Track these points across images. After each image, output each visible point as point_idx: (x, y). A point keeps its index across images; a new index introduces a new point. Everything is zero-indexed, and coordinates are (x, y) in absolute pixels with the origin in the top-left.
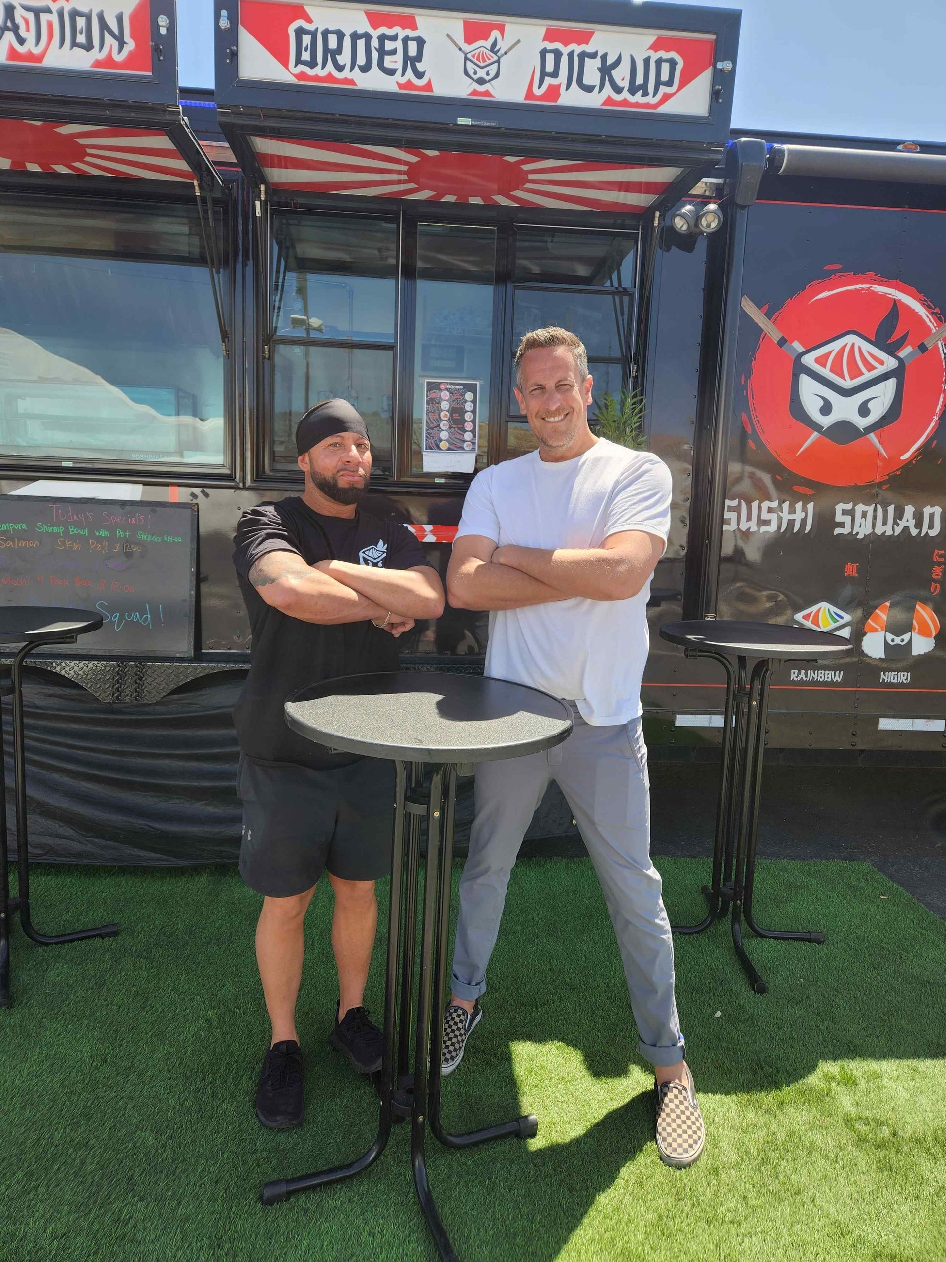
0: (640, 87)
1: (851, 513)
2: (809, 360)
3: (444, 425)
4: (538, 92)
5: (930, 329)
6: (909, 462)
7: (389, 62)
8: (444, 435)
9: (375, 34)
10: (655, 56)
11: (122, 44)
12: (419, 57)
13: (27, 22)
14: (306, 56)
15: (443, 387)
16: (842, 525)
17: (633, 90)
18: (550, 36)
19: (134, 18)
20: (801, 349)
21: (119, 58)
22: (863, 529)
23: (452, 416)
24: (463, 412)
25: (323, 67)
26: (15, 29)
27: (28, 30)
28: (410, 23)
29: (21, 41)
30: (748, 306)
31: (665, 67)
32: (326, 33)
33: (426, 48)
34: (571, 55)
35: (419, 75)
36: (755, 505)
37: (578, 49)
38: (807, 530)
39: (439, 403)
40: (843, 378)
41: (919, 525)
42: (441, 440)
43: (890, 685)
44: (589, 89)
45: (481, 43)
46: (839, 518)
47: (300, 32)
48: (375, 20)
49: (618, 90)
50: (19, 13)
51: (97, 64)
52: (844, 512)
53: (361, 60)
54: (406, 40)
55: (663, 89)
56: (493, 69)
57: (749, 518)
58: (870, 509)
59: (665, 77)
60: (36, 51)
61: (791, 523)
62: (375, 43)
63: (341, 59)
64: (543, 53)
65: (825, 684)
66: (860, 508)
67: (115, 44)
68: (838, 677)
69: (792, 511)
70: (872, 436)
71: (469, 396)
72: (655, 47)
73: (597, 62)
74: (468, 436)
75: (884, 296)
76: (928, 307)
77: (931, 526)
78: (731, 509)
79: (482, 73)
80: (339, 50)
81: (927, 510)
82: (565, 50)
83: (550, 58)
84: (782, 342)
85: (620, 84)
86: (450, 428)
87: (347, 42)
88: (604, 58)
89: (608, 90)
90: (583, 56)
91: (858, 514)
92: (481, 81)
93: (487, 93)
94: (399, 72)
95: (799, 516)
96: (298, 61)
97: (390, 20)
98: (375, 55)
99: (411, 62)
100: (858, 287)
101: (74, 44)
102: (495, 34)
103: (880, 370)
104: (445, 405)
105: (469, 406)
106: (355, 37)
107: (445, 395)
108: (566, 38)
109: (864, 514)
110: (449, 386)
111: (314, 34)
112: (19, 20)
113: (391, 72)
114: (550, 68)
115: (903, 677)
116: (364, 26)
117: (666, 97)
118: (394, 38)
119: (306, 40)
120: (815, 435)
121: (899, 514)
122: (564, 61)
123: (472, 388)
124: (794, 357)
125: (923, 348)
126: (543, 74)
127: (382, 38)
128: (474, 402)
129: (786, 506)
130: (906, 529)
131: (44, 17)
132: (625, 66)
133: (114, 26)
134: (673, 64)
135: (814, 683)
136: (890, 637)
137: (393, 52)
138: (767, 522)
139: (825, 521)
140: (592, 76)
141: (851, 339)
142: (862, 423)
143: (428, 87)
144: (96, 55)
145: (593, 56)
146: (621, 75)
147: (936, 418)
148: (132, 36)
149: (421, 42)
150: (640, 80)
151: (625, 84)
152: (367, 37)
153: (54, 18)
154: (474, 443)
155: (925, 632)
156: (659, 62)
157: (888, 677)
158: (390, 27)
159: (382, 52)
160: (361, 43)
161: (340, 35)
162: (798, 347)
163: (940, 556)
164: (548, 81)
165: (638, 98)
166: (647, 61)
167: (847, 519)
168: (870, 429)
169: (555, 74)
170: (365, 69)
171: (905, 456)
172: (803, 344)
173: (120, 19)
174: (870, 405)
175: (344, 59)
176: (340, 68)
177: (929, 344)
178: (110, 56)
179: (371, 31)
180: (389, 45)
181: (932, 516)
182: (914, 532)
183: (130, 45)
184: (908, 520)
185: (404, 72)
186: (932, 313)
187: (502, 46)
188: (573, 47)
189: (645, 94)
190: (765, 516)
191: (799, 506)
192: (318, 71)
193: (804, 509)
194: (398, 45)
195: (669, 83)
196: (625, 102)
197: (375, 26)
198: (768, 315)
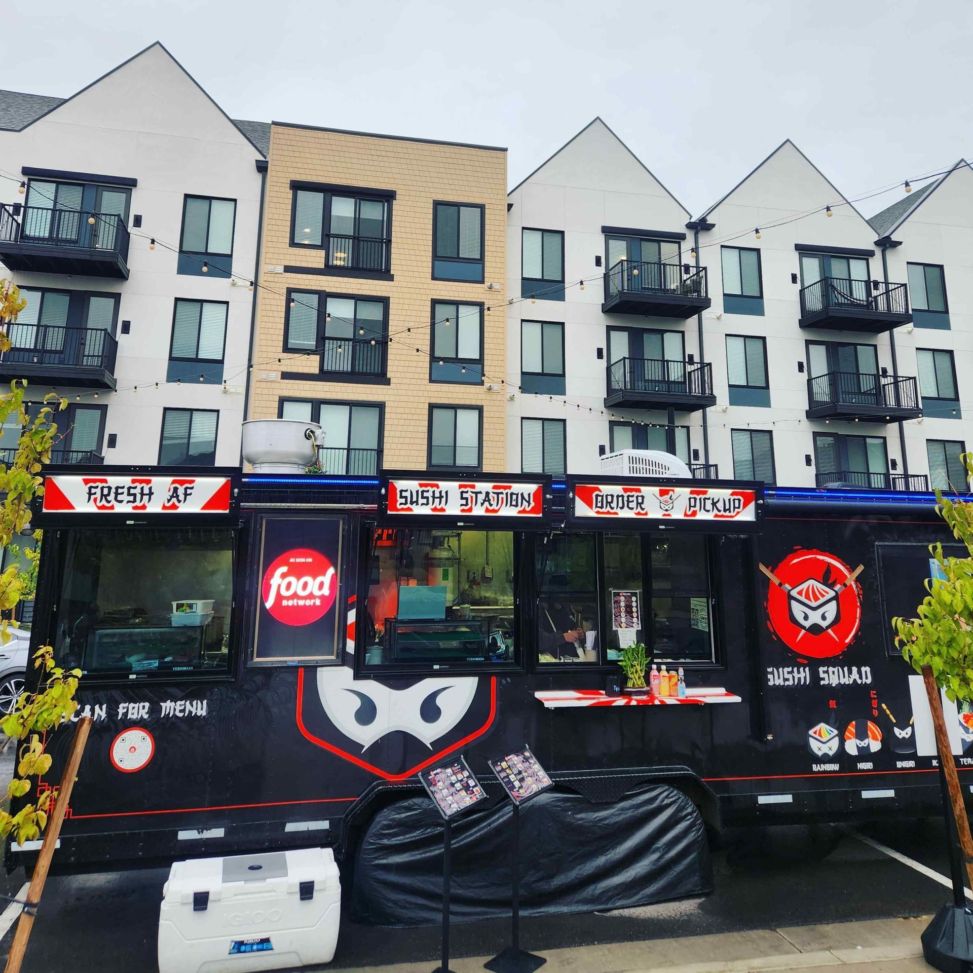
0: (728, 509)
1: (827, 672)
2: (794, 593)
3: (623, 614)
4: (689, 513)
5: (846, 576)
6: (850, 644)
7: (631, 505)
8: (623, 620)
9: (626, 495)
10: (732, 498)
11: (529, 504)
12: (642, 503)
13: (494, 498)
14: (599, 505)
15: (621, 594)
16: (823, 679)
17: (725, 510)
18: (692, 492)
19: (535, 494)
20: (790, 588)
21: (528, 509)
22: (834, 681)
23: (626, 609)
24: (631, 607)
25: (606, 507)
26: (489, 501)
27: (494, 501)
28: (639, 491)
29: (491, 505)
30: (762, 568)
31: (737, 502)
32: (607, 496)
33: (645, 499)
34: (700, 499)
35: (643, 509)
36: (781, 670)
37: (703, 497)
38: (807, 683)
39: (620, 603)
40: (810, 600)
41: (861, 678)
42: (622, 623)
43: (863, 771)
44: (708, 511)
45: (666, 496)
46: (822, 675)
47: (597, 496)
48: (625, 490)
49: (719, 511)
50: (491, 495)
51: (520, 512)
52: (824, 672)
53: (620, 505)
54: (637, 497)
55: (737, 510)
56: (671, 506)
57: (779, 678)
58: (836, 670)
59: (737, 505)
60: (496, 508)
61: (799, 679)
62: (625, 499)
63: (612, 505)
64: (690, 499)
65: (830, 772)
66: (831, 669)
67: (527, 504)
68: (836, 767)
69: (799, 672)
70: (830, 631)
71: (634, 599)
72: (733, 494)
73: (711, 501)
74: (635, 620)
75: (823, 561)
76: (844, 565)
77: (867, 678)
78: (770, 673)
79: (667, 507)
80: (612, 502)
81: (863, 669)
82: (698, 497)
83: (692, 500)
84: (780, 585)
85: (720, 509)
86: (626, 616)
87: (615, 498)
88: (713, 499)
89: (716, 511)
90: (705, 499)
91: (831, 673)
92: (667, 510)
93: (669, 515)
94: (635, 508)
95: (802, 675)
96: (596, 506)
97: (631, 490)
98: (626, 503)
99: (639, 504)
100: (811, 556)
101: (511, 505)
102: (671, 493)
103: (828, 597)
104: (623, 604)
105: (634, 604)
106: (618, 496)
107: (622, 598)
108: (698, 493)
109: (833, 673)
110: (624, 594)
111: (602, 496)
112: (491, 497)
113: (632, 509)
114: (693, 504)
115: (868, 766)
116: (622, 493)
117: (738, 513)
118: (633, 496)
119: (599, 499)
120: (803, 631)
121: (850, 672)
122: (698, 501)
123: (635, 594)
124: (787, 592)
125: (845, 585)
126: (690, 506)
127: (628, 497)
128: (636, 601)
129: (795, 669)
130: (855, 680)
131: (500, 496)
132: (722, 502)
133: (527, 497)
134: (739, 500)
135: (825, 772)
136: (858, 742)
137: (633, 501)
138: (787, 680)
139: (815, 677)
140: (709, 506)
141: (811, 582)
142: (824, 624)
143: (646, 514)
144: (519, 508)
145: (709, 499)
146: (720, 505)
147: (858, 620)
148: (534, 501)
149: (643, 497)
150: (727, 507)
151: (722, 509)
152: (623, 496)
153: (504, 496)
154: (638, 624)
155: (875, 738)
156: (734, 500)
157: (862, 766)
158: (631, 492)
159: (628, 502)
160: (620, 499)
161: (612, 496)
162: (788, 587)
163: (874, 694)
164: (692, 509)
165: (727, 513)
166: (729, 500)
167: (826, 676)
168: (828, 627)
169: (695, 506)
170: (622, 508)
171: (847, 641)
172: (790, 585)
173: (529, 495)
174: (826, 615)
175: (614, 505)
176: (612, 508)
177: (848, 584)
178: (524, 509)
179: (624, 494)
180: (631, 499)
181: (866, 672)
182: (859, 682)
183: (533, 504)
184: (855, 675)
185: (637, 508)
186: (846, 568)
187: (674, 497)
188: (701, 496)
189: (730, 512)
190: (787, 676)
191: (801, 669)
192: (604, 510)
193: (804, 671)
194: (634, 499)
195: (739, 508)
196: (722, 516)
197: (625, 492)
198: (772, 571)
